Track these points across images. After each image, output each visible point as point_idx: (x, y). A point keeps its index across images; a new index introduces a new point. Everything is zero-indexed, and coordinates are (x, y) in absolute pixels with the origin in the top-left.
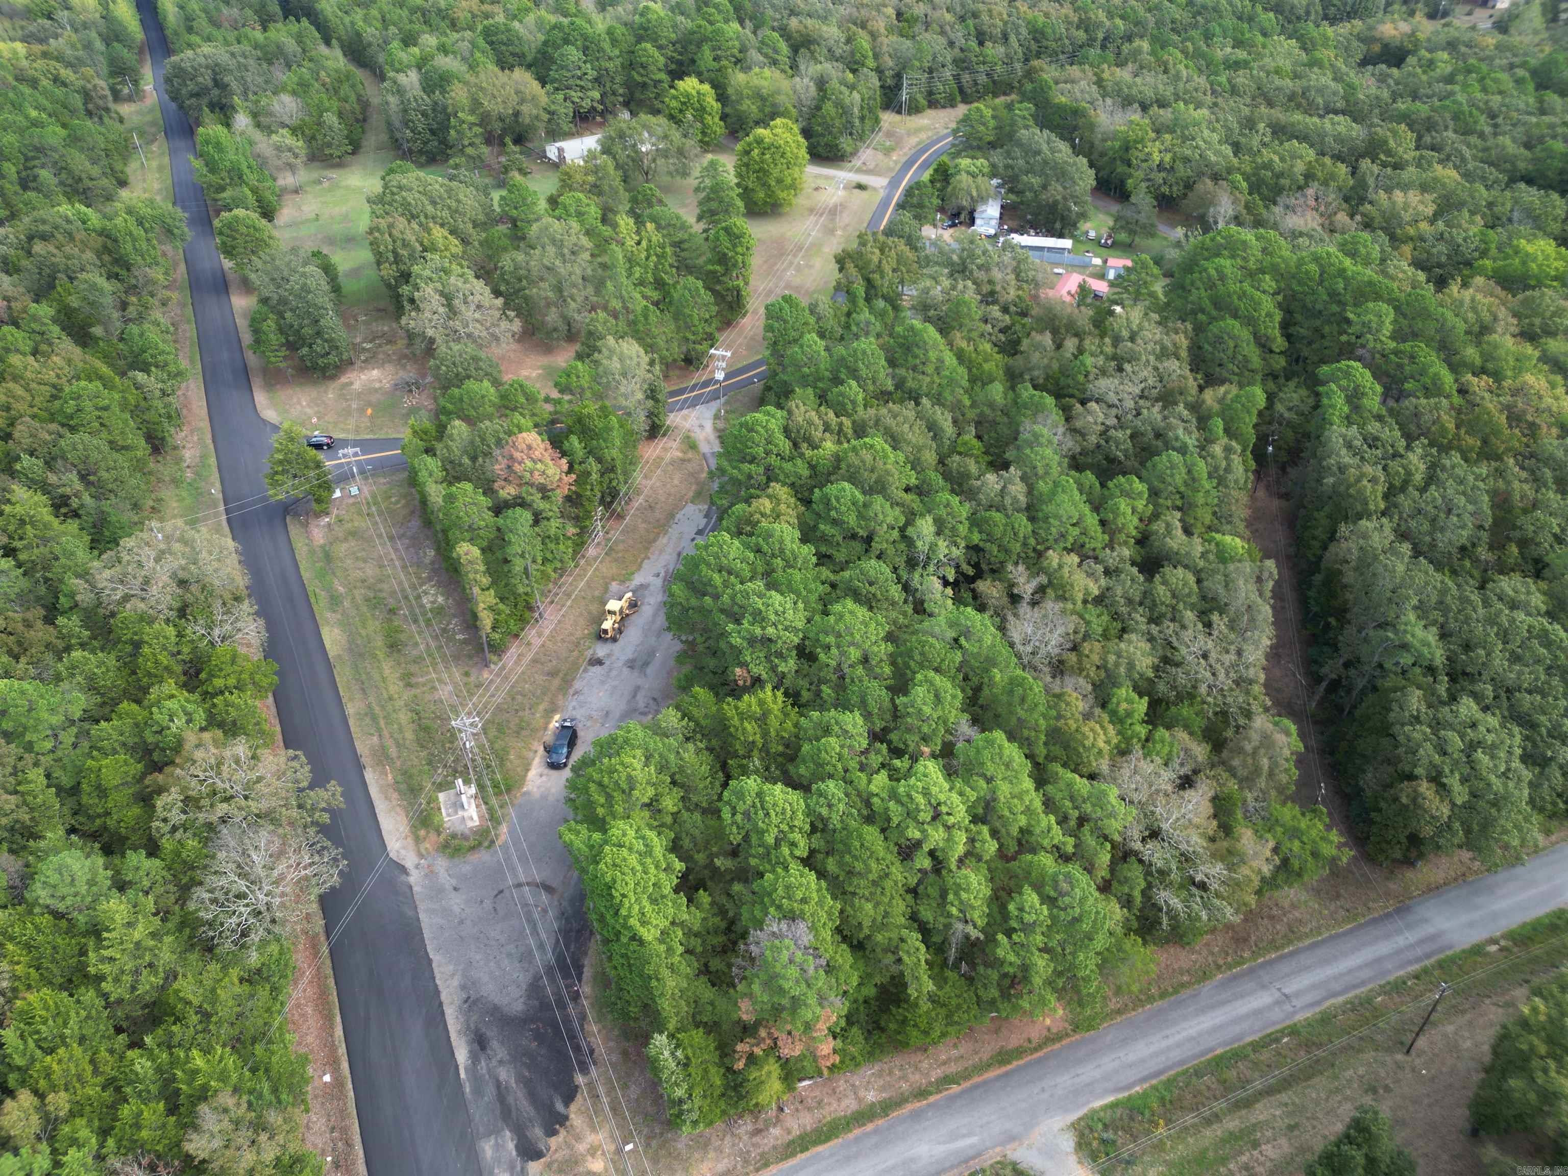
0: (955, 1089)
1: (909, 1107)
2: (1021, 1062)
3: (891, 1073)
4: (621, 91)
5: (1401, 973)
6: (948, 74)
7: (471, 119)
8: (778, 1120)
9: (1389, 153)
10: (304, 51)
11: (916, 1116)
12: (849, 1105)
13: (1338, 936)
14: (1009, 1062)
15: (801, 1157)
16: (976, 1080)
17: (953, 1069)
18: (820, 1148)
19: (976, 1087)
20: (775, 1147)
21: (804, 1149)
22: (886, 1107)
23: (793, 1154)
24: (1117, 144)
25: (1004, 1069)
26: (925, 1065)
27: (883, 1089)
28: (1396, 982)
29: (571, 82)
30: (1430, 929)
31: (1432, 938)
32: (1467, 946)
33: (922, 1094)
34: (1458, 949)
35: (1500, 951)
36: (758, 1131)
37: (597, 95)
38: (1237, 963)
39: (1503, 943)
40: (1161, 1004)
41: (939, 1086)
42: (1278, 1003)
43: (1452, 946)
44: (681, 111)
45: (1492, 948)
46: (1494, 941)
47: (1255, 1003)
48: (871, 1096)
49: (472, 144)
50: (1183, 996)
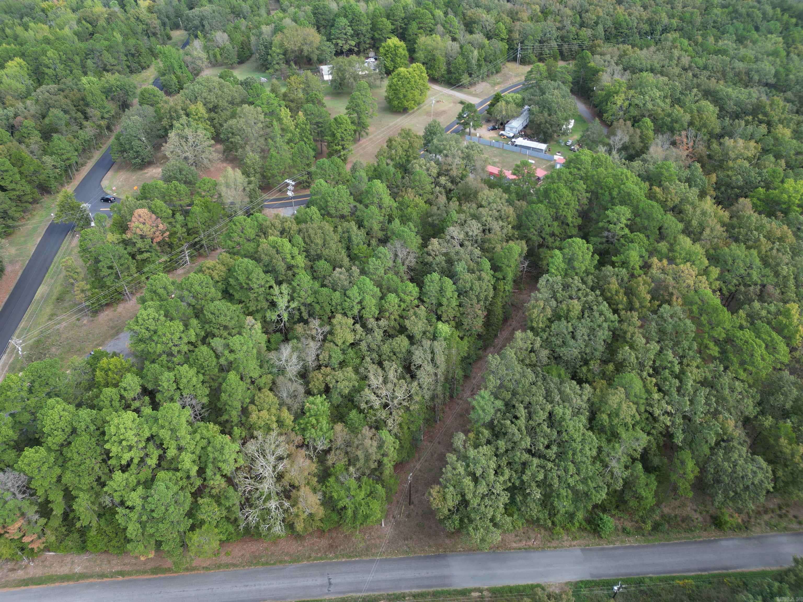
0: (120, 578)
1: (91, 580)
2: (163, 576)
3: (95, 561)
4: (368, 42)
5: (407, 591)
6: (554, 44)
7: (278, 51)
8: (26, 567)
9: (765, 114)
10: (252, 11)
11: (91, 586)
12: (65, 570)
13: (390, 560)
14: (157, 574)
15: (23, 588)
16: (134, 577)
17: (128, 568)
18: (34, 587)
19: (129, 581)
20: (14, 580)
21: (27, 585)
22: (82, 576)
23: (19, 586)
24: (604, 93)
25: (152, 576)
26: (114, 562)
27: (86, 568)
28: (400, 594)
29: (340, 36)
30: (446, 572)
31: (445, 577)
32: (459, 588)
33: (102, 576)
34: (452, 588)
35: (479, 597)
36: (13, 570)
37: (353, 43)
38: (321, 558)
39: (485, 593)
40: (260, 568)
41: (113, 575)
42: (322, 586)
43: (451, 585)
44: (385, 55)
45: (475, 594)
46: (480, 590)
47: (310, 582)
48: (78, 569)
49: (278, 63)
50: (276, 567)
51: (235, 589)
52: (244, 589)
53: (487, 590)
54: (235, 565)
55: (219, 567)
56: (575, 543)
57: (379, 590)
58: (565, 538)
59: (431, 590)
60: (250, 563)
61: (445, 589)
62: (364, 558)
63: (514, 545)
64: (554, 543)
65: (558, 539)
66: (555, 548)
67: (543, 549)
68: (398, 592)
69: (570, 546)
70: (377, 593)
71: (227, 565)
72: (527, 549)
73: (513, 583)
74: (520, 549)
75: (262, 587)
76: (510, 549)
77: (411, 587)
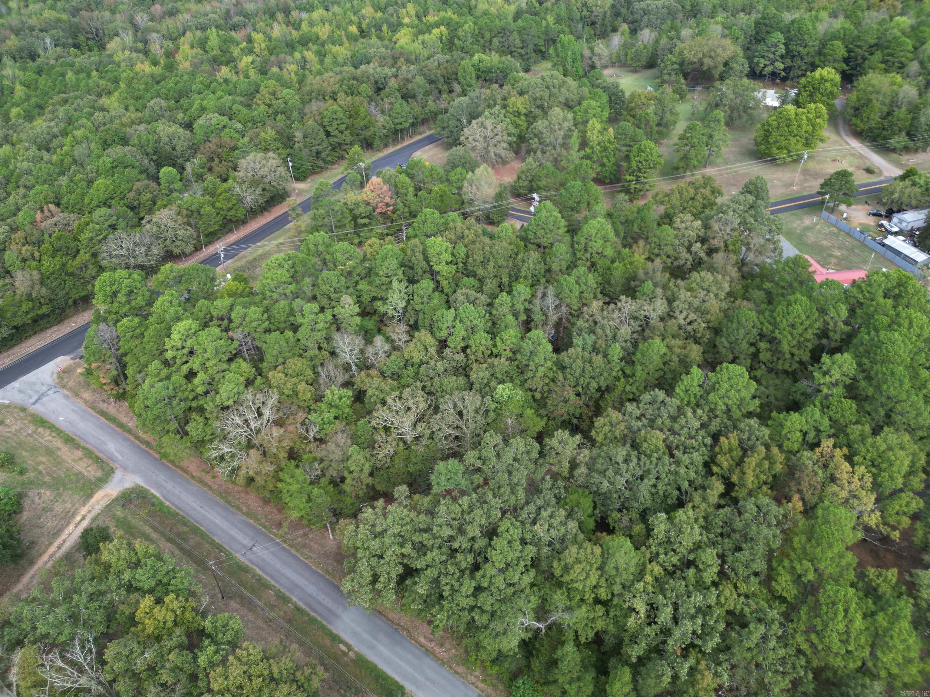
0: (144, 447)
1: (131, 437)
5: (295, 599)
11: (126, 439)
13: (309, 567)
16: (151, 452)
22: (130, 431)
29: (765, 54)
30: (339, 611)
32: (334, 631)
34: (330, 627)
35: (343, 652)
36: (104, 401)
37: (782, 66)
38: (265, 527)
39: (351, 654)
40: (222, 502)
41: (143, 441)
42: (244, 546)
43: (331, 623)
44: (805, 87)
45: (343, 647)
46: (349, 647)
47: (240, 537)
48: (131, 425)
49: (670, 74)
50: (231, 509)
51: (193, 504)
52: (199, 508)
53: (355, 652)
54: (210, 488)
55: (200, 481)
56: (479, 684)
57: (277, 582)
58: (477, 673)
59: (312, 614)
60: (220, 494)
61: (325, 623)
62: (293, 551)
63: (422, 640)
64: (460, 669)
65: (468, 668)
66: (456, 672)
67: (443, 664)
68: (288, 594)
69: (473, 684)
70: (273, 582)
71: (206, 485)
72: (428, 652)
73: (382, 666)
74: (422, 646)
75: (209, 516)
76: (414, 639)
77: (300, 599)
